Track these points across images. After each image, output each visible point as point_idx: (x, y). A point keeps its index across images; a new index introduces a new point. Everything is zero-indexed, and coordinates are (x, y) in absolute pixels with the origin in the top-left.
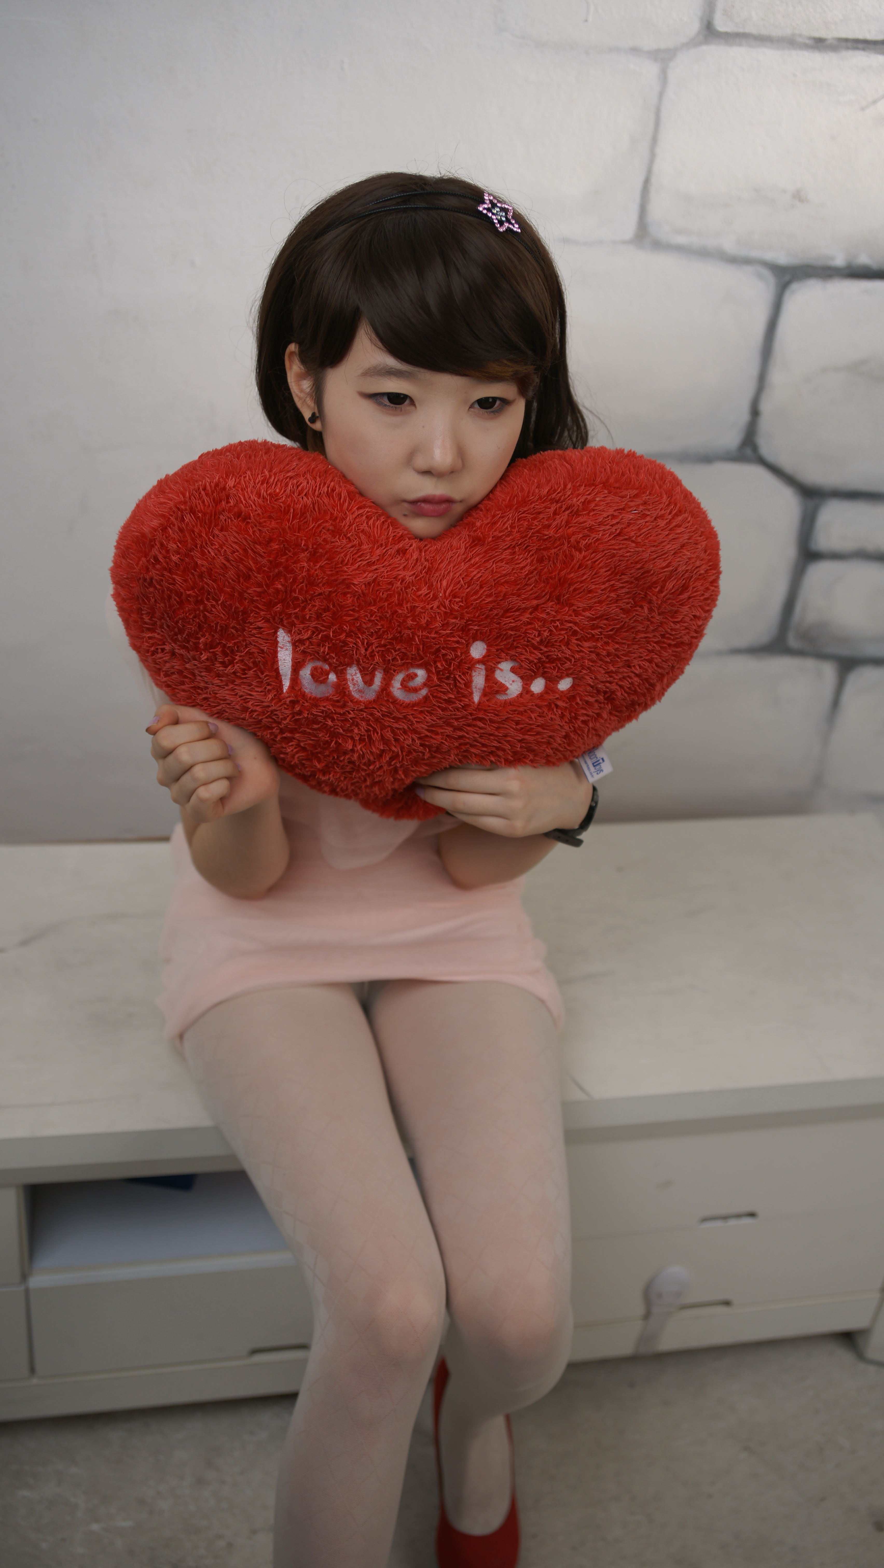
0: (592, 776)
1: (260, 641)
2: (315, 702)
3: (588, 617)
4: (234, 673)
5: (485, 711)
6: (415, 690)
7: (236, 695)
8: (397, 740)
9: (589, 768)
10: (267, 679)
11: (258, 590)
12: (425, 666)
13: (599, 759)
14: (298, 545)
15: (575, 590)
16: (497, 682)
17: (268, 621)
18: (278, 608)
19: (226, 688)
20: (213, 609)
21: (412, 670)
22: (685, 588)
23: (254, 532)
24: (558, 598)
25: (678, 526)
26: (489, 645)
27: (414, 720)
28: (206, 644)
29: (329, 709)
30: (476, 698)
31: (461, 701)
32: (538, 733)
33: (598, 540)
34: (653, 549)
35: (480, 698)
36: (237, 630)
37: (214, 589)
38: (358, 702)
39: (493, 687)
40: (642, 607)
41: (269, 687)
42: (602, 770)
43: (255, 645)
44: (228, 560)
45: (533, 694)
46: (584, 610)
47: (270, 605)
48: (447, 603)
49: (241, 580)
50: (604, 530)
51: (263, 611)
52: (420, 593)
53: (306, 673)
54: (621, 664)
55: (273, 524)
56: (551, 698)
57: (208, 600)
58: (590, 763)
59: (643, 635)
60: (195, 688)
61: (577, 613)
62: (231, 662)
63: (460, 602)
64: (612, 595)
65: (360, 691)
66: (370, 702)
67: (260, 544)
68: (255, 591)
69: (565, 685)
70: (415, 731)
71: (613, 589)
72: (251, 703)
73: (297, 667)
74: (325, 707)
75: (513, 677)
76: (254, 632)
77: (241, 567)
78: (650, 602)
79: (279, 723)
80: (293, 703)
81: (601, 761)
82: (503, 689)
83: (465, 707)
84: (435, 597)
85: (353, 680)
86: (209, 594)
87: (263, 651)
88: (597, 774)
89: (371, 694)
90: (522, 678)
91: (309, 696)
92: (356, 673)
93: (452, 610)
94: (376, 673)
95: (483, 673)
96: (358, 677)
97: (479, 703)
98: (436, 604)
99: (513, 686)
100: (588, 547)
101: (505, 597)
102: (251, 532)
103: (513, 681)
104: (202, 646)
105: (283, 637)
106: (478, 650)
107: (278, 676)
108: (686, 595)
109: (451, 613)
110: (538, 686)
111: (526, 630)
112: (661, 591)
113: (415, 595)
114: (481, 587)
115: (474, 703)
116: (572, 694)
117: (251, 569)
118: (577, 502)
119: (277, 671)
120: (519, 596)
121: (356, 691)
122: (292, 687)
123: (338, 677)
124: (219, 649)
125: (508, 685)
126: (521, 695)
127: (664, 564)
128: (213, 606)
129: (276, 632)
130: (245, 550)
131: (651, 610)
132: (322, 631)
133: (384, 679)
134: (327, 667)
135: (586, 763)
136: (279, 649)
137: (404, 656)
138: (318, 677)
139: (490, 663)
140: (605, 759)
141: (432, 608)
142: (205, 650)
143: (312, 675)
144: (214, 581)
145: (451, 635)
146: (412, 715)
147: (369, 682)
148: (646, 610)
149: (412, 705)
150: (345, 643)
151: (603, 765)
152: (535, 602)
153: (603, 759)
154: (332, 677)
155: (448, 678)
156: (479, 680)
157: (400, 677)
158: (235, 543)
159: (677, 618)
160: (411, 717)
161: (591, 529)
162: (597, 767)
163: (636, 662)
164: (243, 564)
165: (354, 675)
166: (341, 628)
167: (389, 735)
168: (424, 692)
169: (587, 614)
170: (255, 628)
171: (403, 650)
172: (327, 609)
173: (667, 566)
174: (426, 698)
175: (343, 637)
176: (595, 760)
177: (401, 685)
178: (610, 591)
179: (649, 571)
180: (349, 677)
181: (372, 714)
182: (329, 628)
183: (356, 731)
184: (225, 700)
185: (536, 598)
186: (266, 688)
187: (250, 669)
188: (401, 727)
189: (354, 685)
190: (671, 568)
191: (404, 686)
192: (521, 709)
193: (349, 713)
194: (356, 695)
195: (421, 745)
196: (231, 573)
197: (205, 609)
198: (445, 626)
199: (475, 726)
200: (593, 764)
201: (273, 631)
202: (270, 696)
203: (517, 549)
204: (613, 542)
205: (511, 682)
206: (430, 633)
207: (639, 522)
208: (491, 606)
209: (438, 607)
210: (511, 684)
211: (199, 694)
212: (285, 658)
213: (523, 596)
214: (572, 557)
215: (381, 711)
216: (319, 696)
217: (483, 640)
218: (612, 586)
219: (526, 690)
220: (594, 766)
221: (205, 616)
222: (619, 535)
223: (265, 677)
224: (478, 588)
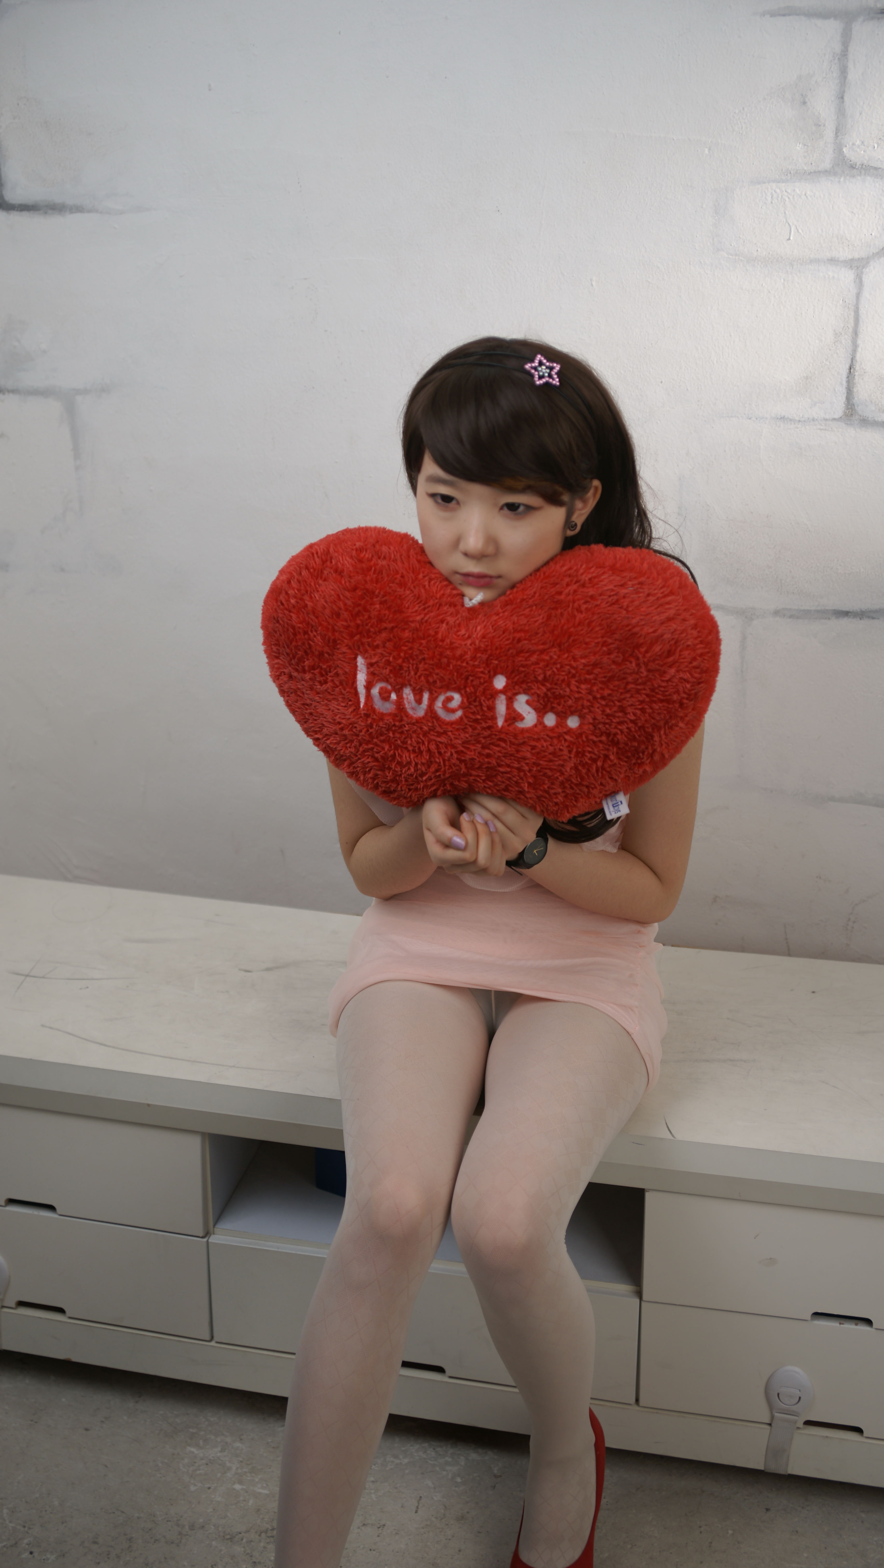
0: (611, 814)
1: (345, 664)
2: (382, 716)
3: (584, 663)
4: (326, 690)
5: (507, 734)
6: (453, 711)
7: (329, 710)
8: (440, 753)
9: (609, 808)
10: (348, 695)
11: (345, 623)
12: (458, 690)
13: (618, 801)
14: (373, 593)
15: (574, 641)
16: (515, 711)
17: (350, 648)
18: (357, 637)
19: (322, 703)
20: (315, 639)
21: (449, 694)
22: (670, 653)
23: (345, 583)
24: (559, 645)
25: (668, 603)
26: (508, 678)
27: (452, 737)
28: (309, 666)
29: (390, 722)
30: (500, 722)
31: (486, 722)
32: (551, 761)
33: (597, 606)
34: (642, 617)
35: (503, 723)
36: (329, 655)
37: (315, 623)
38: (412, 718)
39: (513, 717)
40: (631, 662)
41: (350, 703)
42: (620, 811)
43: (341, 668)
44: (326, 602)
45: (545, 726)
46: (582, 657)
47: (352, 636)
48: (477, 642)
49: (334, 616)
50: (602, 599)
51: (347, 639)
52: (459, 633)
53: (375, 691)
54: (615, 709)
55: (360, 577)
56: (561, 731)
57: (312, 631)
58: (610, 804)
59: (633, 686)
60: (303, 704)
61: (574, 659)
62: (326, 682)
63: (486, 641)
64: (605, 649)
65: (413, 709)
66: (420, 718)
67: (349, 591)
68: (342, 625)
69: (573, 722)
70: (453, 746)
71: (605, 644)
72: (338, 716)
73: (369, 687)
74: (388, 720)
75: (529, 709)
76: (340, 656)
77: (334, 607)
78: (638, 659)
79: (358, 736)
80: (367, 716)
81: (620, 803)
82: (520, 718)
83: (489, 728)
84: (469, 637)
85: (407, 698)
86: (312, 627)
87: (346, 672)
88: (615, 813)
89: (420, 712)
90: (535, 709)
91: (378, 711)
92: (410, 694)
93: (479, 647)
94: (424, 694)
95: (504, 702)
96: (411, 697)
97: (502, 727)
98: (469, 642)
99: (529, 718)
100: (587, 610)
101: (519, 640)
102: (343, 582)
103: (529, 713)
104: (306, 668)
105: (360, 661)
106: (500, 682)
107: (356, 694)
108: (671, 659)
109: (477, 650)
110: (550, 720)
111: (534, 668)
112: (647, 652)
113: (455, 634)
114: (504, 633)
115: (498, 726)
116: (579, 731)
117: (340, 609)
118: (585, 578)
119: (356, 689)
120: (530, 640)
121: (410, 708)
122: (366, 703)
123: (397, 696)
124: (316, 672)
125: (524, 715)
126: (535, 726)
127: (651, 630)
128: (315, 636)
129: (355, 658)
130: (338, 595)
131: (638, 665)
132: (386, 656)
133: (429, 699)
134: (389, 687)
135: (607, 804)
136: (358, 672)
137: (442, 679)
138: (385, 696)
139: (510, 693)
140: (623, 802)
141: (465, 645)
142: (309, 671)
143: (380, 693)
144: (317, 617)
145: (478, 666)
146: (451, 731)
147: (419, 701)
148: (634, 665)
149: (451, 723)
150: (401, 667)
151: (621, 807)
152: (541, 647)
153: (621, 802)
154: (394, 696)
155: (475, 701)
156: (501, 707)
157: (442, 698)
158: (332, 590)
159: (665, 677)
160: (450, 733)
161: (592, 597)
162: (616, 808)
163: (629, 710)
164: (336, 605)
165: (408, 694)
166: (399, 655)
167: (433, 747)
168: (459, 713)
169: (583, 661)
170: (341, 654)
171: (442, 675)
172: (389, 640)
173: (654, 632)
174: (461, 718)
175: (400, 661)
176: (615, 802)
177: (443, 705)
178: (603, 646)
179: (636, 634)
180: (405, 696)
181: (421, 728)
182: (390, 654)
183: (409, 742)
184: (322, 714)
185: (543, 644)
186: (348, 703)
187: (337, 687)
188: (442, 741)
189: (409, 703)
190: (656, 634)
191: (445, 707)
192: (536, 737)
193: (405, 727)
194: (410, 712)
195: (457, 759)
196: (327, 612)
197: (309, 639)
198: (474, 658)
199: (498, 746)
200: (613, 805)
201: (353, 656)
202: (350, 710)
203: (534, 608)
204: (609, 608)
205: (527, 713)
206: (462, 662)
207: (632, 596)
208: (507, 647)
209: (471, 645)
210: (527, 715)
211: (307, 709)
212: (361, 678)
213: (533, 642)
214: (575, 617)
215: (428, 726)
216: (385, 712)
217: (502, 674)
218: (605, 642)
219: (540, 722)
220: (613, 807)
221: (309, 644)
222: (614, 604)
223: (347, 693)
224: (501, 633)
